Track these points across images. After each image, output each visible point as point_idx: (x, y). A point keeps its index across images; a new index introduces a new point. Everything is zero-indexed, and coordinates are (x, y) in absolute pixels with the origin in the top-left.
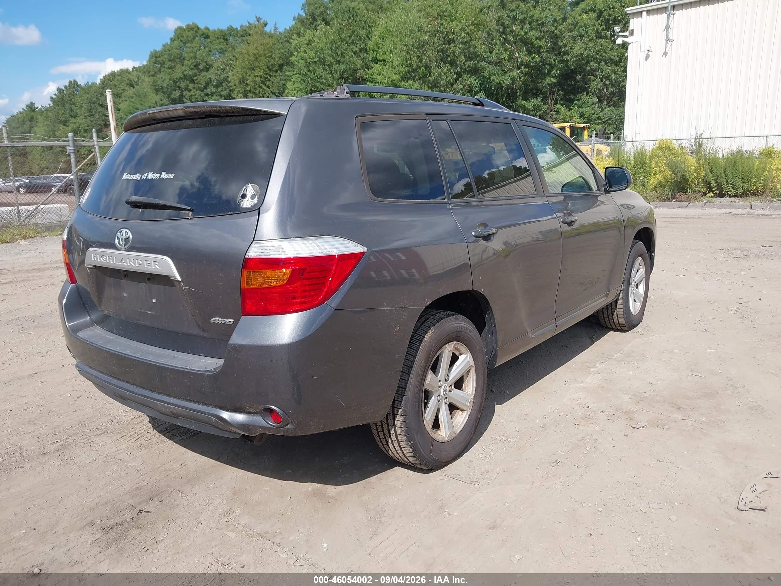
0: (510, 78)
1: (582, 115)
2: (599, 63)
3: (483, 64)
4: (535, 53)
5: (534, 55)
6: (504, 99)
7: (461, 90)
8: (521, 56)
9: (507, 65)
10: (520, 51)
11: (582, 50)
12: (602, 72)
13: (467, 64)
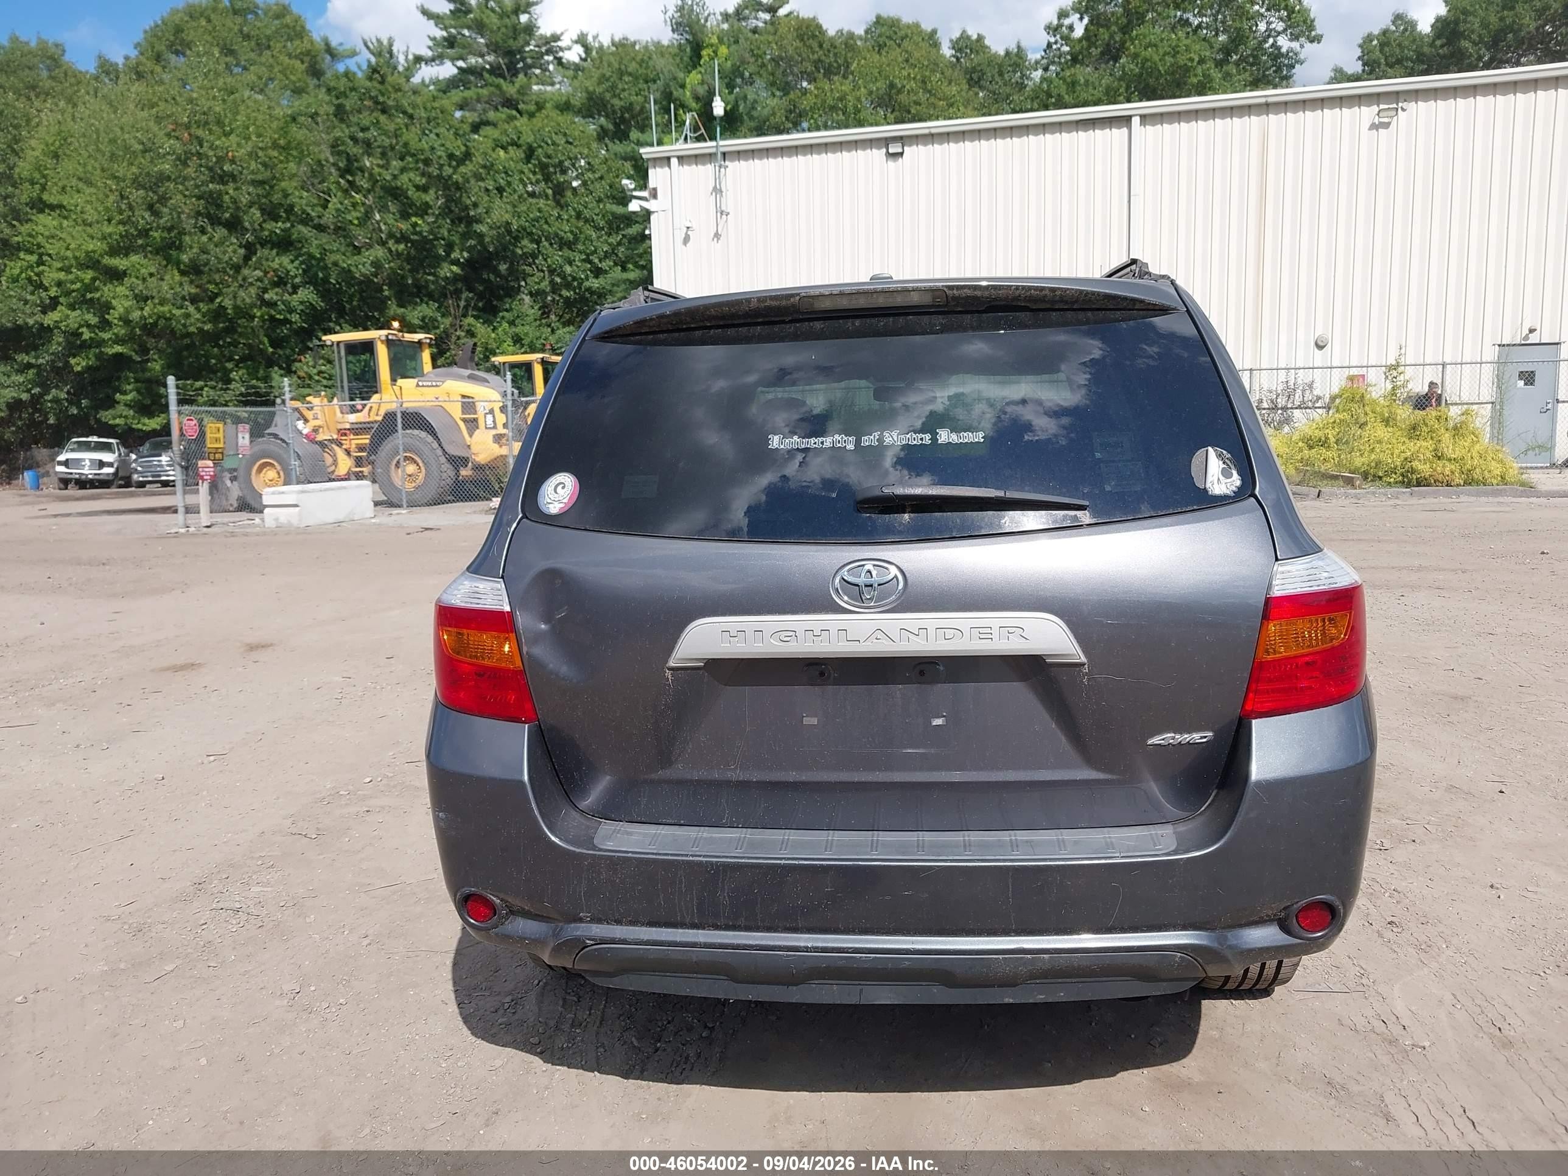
0: (369, 262)
1: (517, 340)
2: (538, 242)
3: (305, 230)
4: (416, 215)
5: (414, 219)
6: (355, 303)
7: (259, 280)
8: (386, 220)
9: (359, 235)
10: (383, 209)
11: (507, 217)
12: (545, 260)
13: (266, 226)
